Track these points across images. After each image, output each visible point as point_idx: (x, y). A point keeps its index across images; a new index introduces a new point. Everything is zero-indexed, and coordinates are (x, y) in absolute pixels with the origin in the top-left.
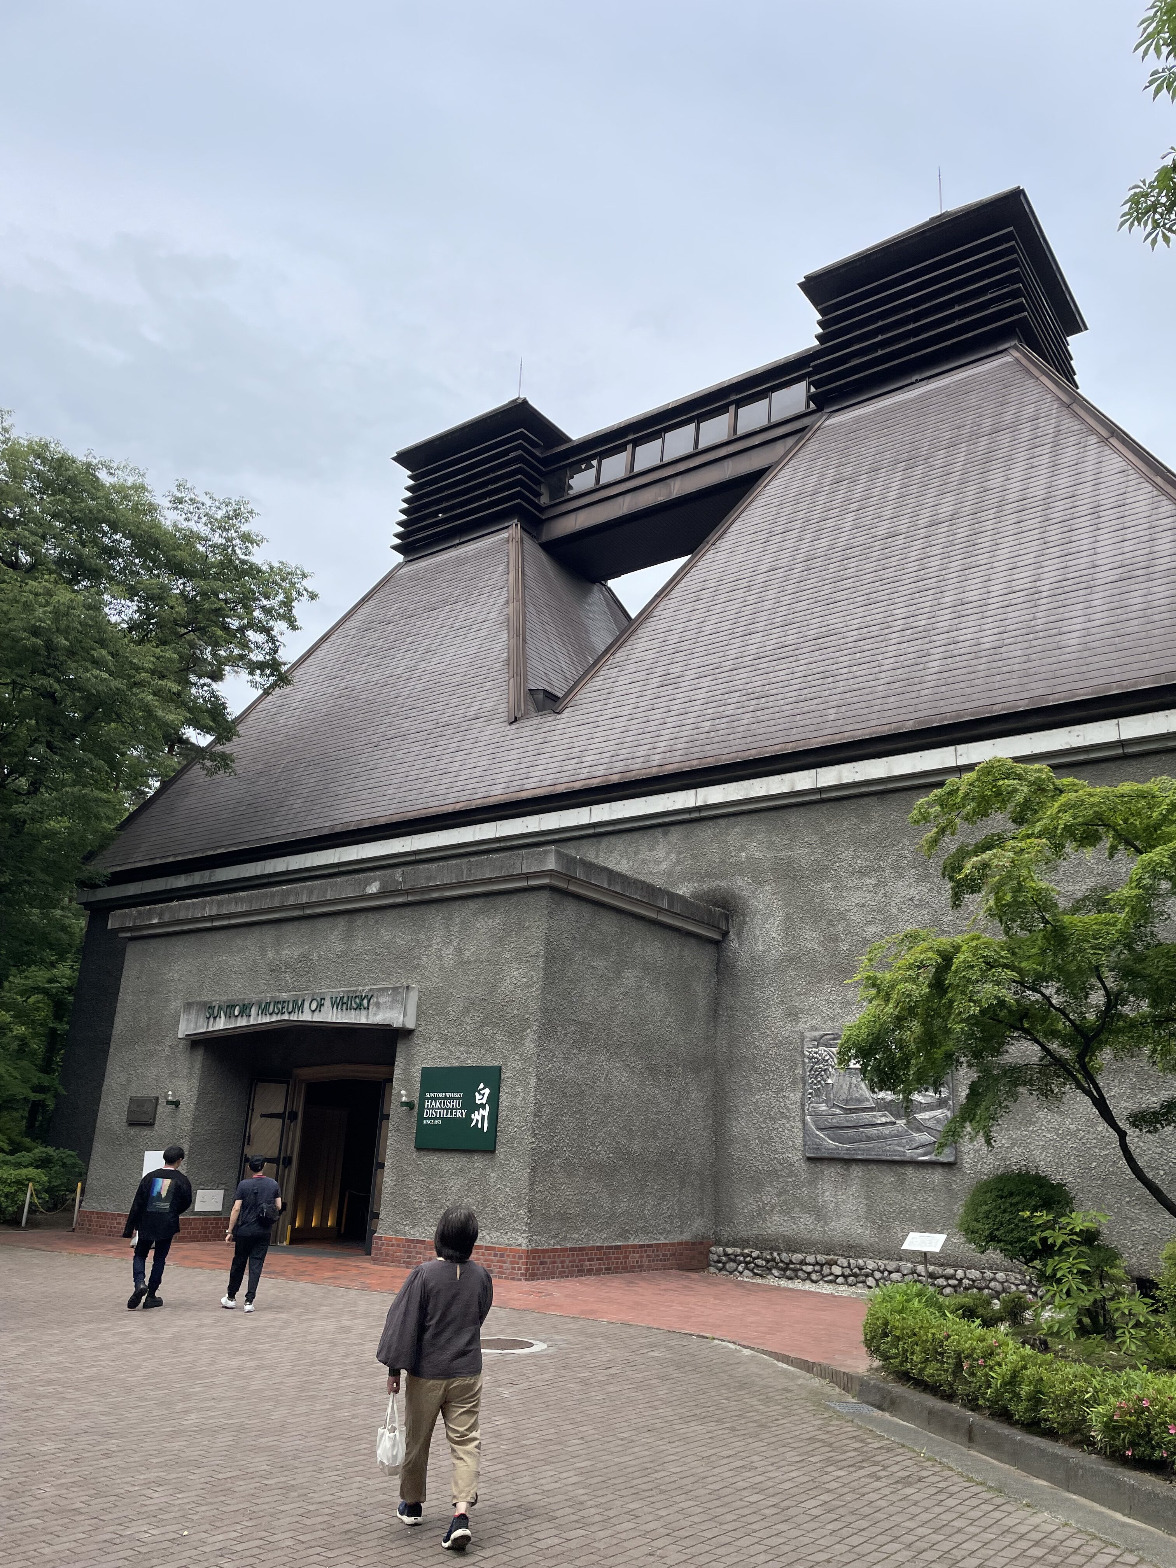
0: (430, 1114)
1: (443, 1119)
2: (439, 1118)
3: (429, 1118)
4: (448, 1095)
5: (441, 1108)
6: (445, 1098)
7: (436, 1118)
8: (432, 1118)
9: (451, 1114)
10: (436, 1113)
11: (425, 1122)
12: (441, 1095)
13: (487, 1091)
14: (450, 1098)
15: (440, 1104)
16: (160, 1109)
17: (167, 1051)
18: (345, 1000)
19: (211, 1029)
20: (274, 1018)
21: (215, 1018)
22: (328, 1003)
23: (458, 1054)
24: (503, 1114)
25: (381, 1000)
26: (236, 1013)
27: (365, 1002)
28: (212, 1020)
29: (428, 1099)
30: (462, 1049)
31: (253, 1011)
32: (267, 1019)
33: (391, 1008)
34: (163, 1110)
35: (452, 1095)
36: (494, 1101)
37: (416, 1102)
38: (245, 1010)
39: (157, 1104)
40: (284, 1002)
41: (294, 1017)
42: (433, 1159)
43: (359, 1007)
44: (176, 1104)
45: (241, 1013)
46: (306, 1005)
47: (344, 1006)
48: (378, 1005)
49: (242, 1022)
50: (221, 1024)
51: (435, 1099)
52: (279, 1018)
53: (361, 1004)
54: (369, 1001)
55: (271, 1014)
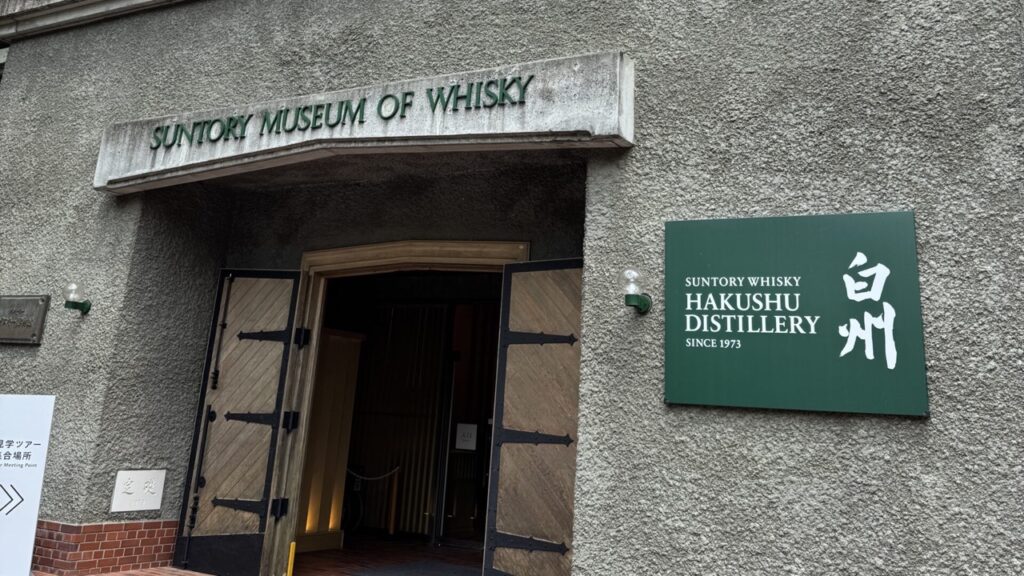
0: (702, 324)
1: (745, 336)
2: (735, 335)
3: (700, 334)
4: (753, 281)
5: (737, 312)
6: (746, 288)
7: (723, 335)
8: (709, 335)
9: (771, 324)
10: (723, 322)
11: (690, 343)
12: (732, 282)
13: (881, 272)
14: (758, 289)
15: (733, 301)
16: (52, 318)
17: (71, 216)
18: (463, 91)
19: (159, 167)
20: (297, 138)
21: (168, 147)
22: (420, 101)
23: (767, 191)
24: (938, 324)
25: (554, 85)
26: (214, 135)
27: (514, 92)
28: (161, 151)
29: (694, 291)
30: (777, 180)
31: (252, 129)
32: (282, 141)
33: (584, 97)
34: (58, 319)
35: (765, 281)
36: (904, 293)
37: (657, 299)
38: (232, 128)
39: (47, 308)
40: (319, 107)
41: (343, 133)
42: (724, 431)
43: (500, 102)
44: (84, 308)
45: (225, 134)
46: (370, 109)
47: (462, 105)
48: (547, 95)
49: (227, 150)
50: (182, 156)
51: (717, 291)
52: (308, 136)
53: (504, 95)
54: (524, 89)
55: (290, 131)
